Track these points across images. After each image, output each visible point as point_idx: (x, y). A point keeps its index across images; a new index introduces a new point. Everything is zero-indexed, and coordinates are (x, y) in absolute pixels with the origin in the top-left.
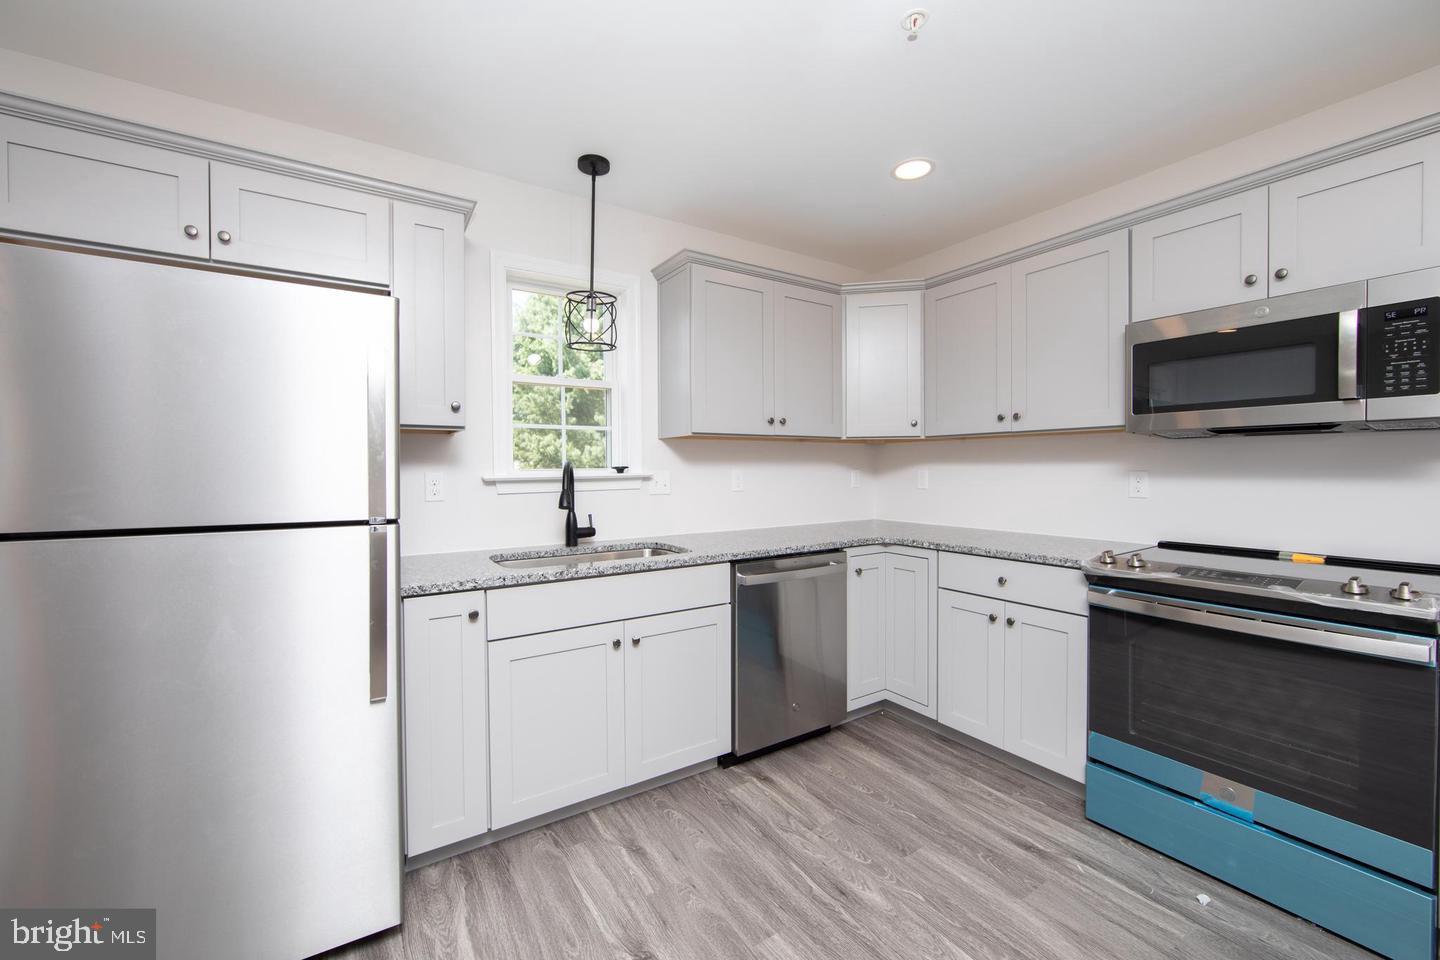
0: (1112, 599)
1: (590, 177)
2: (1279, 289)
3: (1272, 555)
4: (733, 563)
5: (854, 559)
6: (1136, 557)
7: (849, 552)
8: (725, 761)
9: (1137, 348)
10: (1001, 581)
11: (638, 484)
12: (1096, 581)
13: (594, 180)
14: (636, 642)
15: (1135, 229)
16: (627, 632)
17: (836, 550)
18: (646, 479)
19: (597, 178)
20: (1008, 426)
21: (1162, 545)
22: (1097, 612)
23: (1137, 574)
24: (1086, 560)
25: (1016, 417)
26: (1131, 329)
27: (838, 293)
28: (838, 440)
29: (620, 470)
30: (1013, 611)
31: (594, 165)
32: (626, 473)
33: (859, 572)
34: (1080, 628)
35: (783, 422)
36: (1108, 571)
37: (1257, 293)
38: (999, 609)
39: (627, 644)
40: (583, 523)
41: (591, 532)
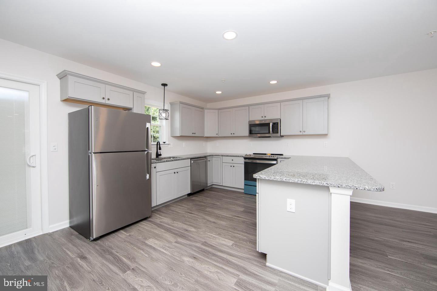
0: (247, 161)
1: (164, 87)
2: (266, 118)
3: (265, 154)
4: (191, 159)
5: (209, 158)
6: (250, 155)
7: (208, 157)
8: (189, 195)
9: (250, 124)
10: (232, 160)
11: (167, 145)
12: (245, 158)
13: (164, 88)
14: (177, 172)
15: (250, 107)
16: (176, 171)
17: (205, 157)
18: (169, 144)
19: (165, 87)
20: (233, 135)
21: (254, 154)
22: (246, 163)
23: (250, 157)
24: (244, 156)
25: (234, 134)
26: (249, 122)
27: (203, 109)
28: (203, 137)
29: (164, 143)
30: (234, 165)
31: (164, 85)
32: (165, 143)
33: (209, 161)
34: (243, 166)
35: (195, 133)
36: (246, 157)
37: (263, 119)
38: (232, 165)
39: (176, 173)
40: (159, 153)
41: (160, 155)
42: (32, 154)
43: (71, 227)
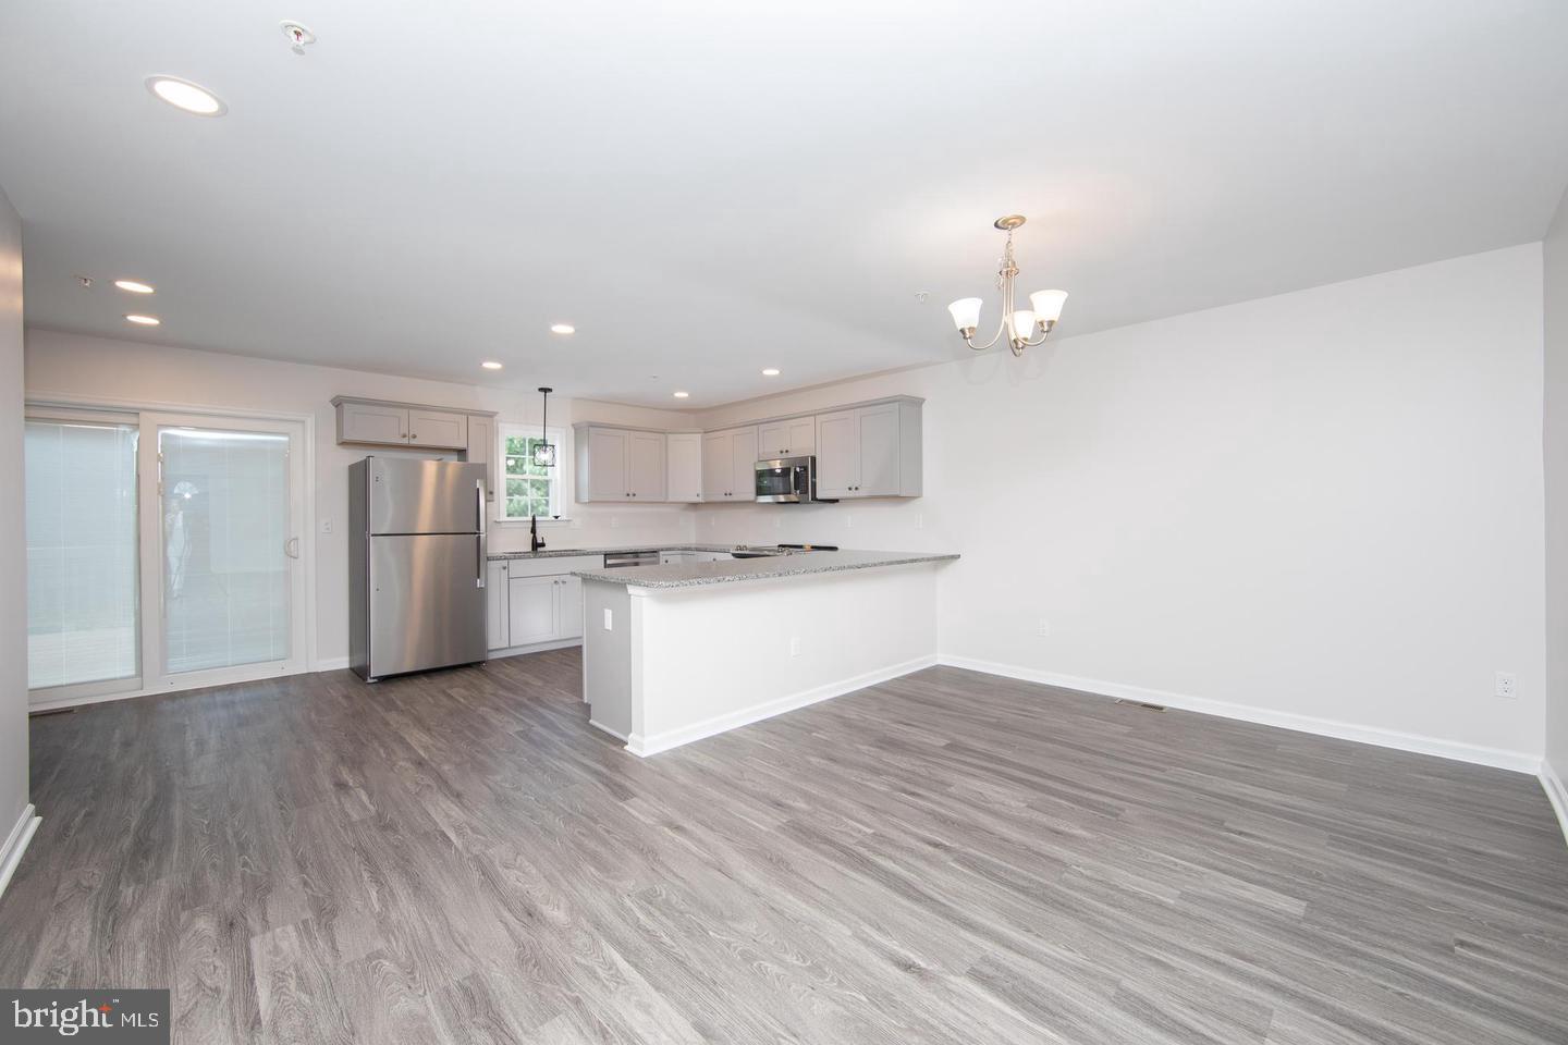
4: (605, 555)
5: (663, 555)
6: (745, 548)
7: (661, 553)
9: (757, 472)
11: (562, 524)
13: (546, 396)
14: (564, 583)
15: (759, 426)
16: (560, 579)
17: (655, 552)
18: (569, 521)
20: (728, 498)
25: (731, 495)
26: (756, 466)
29: (557, 517)
31: (545, 390)
32: (559, 518)
35: (634, 495)
39: (560, 583)
40: (540, 541)
41: (543, 545)
42: (293, 536)
43: (351, 669)
